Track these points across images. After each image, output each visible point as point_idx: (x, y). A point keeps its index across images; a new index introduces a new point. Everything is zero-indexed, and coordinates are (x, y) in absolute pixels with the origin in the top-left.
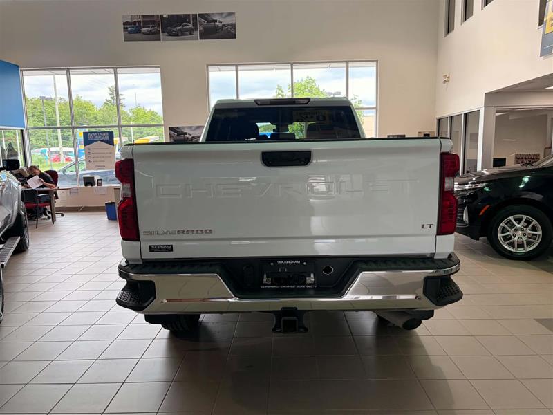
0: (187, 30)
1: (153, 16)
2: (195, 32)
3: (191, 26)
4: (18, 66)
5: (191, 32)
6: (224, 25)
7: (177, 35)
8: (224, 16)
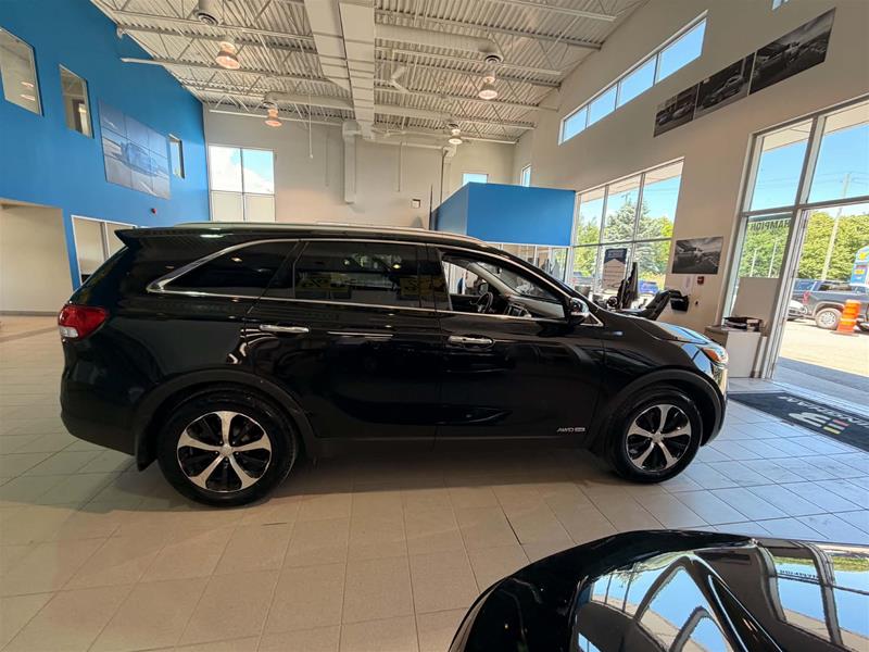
0: (732, 87)
1: (690, 89)
2: (743, 88)
3: (740, 77)
4: (575, 192)
5: (736, 89)
6: (803, 47)
7: (716, 103)
8: (806, 28)
